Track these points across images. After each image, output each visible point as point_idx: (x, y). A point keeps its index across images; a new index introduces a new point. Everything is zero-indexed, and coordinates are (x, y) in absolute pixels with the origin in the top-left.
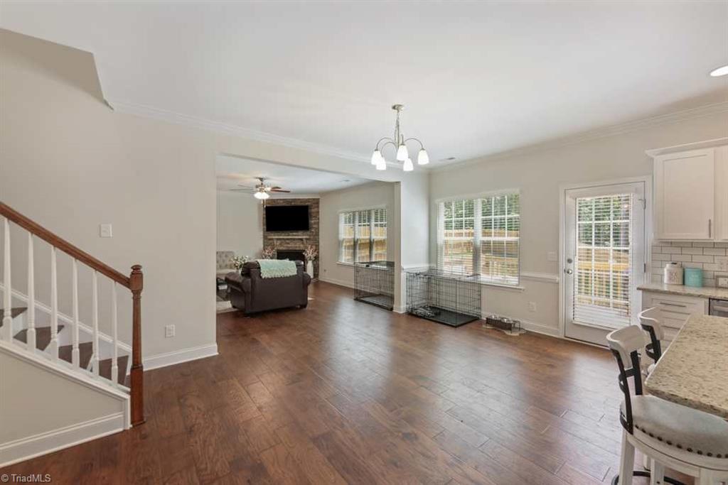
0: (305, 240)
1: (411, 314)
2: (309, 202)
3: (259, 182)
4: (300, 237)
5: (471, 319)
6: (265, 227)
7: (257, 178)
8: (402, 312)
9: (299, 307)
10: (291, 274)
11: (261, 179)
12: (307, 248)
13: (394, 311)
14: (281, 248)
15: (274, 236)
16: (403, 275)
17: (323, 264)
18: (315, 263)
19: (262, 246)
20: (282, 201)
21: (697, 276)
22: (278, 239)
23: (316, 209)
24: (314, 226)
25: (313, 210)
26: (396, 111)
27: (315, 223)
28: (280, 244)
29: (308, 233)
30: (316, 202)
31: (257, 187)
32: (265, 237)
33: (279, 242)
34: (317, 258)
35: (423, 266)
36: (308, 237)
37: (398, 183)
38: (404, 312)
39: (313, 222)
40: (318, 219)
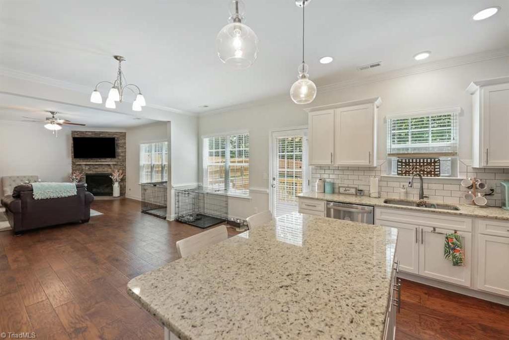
0: (112, 167)
1: (179, 221)
2: (116, 134)
3: (50, 115)
4: (107, 163)
5: (219, 221)
6: (73, 155)
7: (47, 111)
8: (172, 220)
9: (80, 222)
10: (70, 195)
11: (53, 113)
12: (114, 172)
13: (167, 219)
14: (89, 172)
15: (83, 162)
16: (173, 192)
17: (129, 184)
18: (122, 184)
19: (71, 171)
20: (90, 134)
21: (329, 187)
22: (86, 165)
23: (123, 141)
24: (122, 154)
25: (120, 142)
26: (118, 61)
27: (122, 152)
28: (89, 169)
29: (116, 159)
30: (124, 135)
31: (47, 119)
32: (73, 163)
33: (87, 168)
34: (123, 180)
35: (193, 184)
36: (114, 163)
37: (169, 122)
38: (174, 220)
39: (120, 151)
40: (125, 148)
